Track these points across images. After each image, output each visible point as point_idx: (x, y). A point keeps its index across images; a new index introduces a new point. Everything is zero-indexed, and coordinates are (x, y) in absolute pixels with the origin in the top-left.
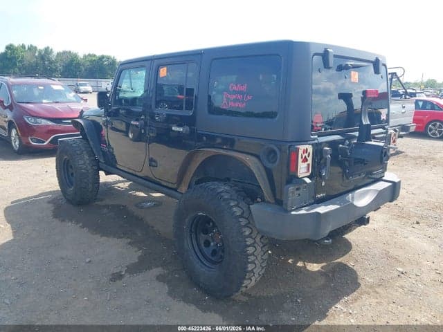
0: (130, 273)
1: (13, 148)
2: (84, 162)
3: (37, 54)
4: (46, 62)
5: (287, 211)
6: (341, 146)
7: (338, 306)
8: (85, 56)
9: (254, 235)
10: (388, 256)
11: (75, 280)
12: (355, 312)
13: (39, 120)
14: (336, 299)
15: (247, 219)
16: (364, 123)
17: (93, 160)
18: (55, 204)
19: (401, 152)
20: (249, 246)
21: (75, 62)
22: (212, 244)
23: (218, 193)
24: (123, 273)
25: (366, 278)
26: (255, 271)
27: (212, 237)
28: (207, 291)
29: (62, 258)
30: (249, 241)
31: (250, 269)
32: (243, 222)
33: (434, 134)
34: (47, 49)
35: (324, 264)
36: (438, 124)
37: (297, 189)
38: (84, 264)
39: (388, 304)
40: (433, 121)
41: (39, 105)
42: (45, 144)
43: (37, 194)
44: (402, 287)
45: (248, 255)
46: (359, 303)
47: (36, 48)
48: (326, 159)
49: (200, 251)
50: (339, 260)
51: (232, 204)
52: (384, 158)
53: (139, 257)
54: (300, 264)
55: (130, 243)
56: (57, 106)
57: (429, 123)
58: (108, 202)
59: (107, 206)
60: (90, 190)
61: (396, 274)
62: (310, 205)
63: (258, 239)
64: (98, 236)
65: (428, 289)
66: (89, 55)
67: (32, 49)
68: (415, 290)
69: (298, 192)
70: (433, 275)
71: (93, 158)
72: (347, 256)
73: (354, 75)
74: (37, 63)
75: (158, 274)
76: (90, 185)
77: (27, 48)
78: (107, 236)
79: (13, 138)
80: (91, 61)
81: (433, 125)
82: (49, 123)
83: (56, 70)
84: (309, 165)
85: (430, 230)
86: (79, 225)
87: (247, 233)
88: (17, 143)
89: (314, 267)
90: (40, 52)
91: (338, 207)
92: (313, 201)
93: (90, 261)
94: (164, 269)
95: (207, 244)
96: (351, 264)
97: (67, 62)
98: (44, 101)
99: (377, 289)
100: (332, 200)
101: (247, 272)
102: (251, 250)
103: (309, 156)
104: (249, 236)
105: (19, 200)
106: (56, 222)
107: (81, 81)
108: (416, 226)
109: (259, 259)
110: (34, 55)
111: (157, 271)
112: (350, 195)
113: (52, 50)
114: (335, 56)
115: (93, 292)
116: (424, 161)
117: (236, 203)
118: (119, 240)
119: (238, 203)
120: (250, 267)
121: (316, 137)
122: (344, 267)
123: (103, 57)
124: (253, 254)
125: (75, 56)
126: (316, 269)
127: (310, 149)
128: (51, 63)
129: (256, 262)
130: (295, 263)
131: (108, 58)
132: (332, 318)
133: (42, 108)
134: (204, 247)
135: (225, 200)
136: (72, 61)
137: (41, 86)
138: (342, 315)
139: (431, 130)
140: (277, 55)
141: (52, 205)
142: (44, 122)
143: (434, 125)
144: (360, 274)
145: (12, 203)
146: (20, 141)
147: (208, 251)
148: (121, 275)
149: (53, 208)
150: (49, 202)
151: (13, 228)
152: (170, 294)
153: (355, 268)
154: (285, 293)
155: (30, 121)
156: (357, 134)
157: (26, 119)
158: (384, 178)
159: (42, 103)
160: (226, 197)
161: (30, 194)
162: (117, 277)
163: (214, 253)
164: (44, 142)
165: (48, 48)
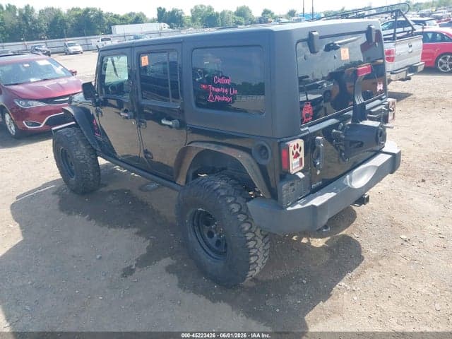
0: (140, 267)
1: (9, 133)
2: (80, 152)
3: (17, 14)
4: (29, 23)
5: (282, 208)
6: (334, 131)
7: (342, 283)
8: (68, 11)
9: (253, 230)
10: (392, 222)
11: (88, 279)
12: (358, 289)
13: (30, 102)
14: (340, 276)
15: (245, 214)
16: (358, 103)
17: (90, 149)
18: (59, 195)
19: (410, 95)
20: (249, 241)
21: (59, 19)
22: (215, 235)
23: (215, 190)
24: (134, 267)
25: (370, 249)
26: (257, 262)
27: (215, 229)
28: (215, 280)
29: (74, 256)
30: (250, 236)
31: (253, 261)
32: (242, 217)
33: (445, 68)
34: (27, 7)
35: (329, 238)
36: (449, 56)
37: (292, 185)
38: (95, 261)
39: (391, 276)
40: (443, 55)
41: (26, 85)
42: (41, 126)
43: (40, 185)
44: (405, 257)
45: (250, 249)
46: (362, 278)
47: (14, 7)
48: (319, 149)
49: (205, 242)
50: (344, 232)
51: (229, 201)
52: (380, 138)
53: (148, 248)
54: (304, 241)
55: (137, 233)
56: (46, 84)
57: (439, 57)
58: (112, 187)
59: (111, 192)
60: (91, 179)
61: (400, 241)
62: (306, 196)
63: (258, 233)
64: (105, 228)
65: (431, 256)
66: (73, 9)
67: (11, 8)
68: (418, 259)
69: (293, 187)
70: (436, 240)
71: (89, 147)
72: (351, 227)
73: (345, 51)
74: (20, 25)
75: (167, 265)
76: (91, 175)
77: (5, 9)
78: (115, 227)
79: (8, 123)
80: (77, 16)
81: (443, 59)
82: (41, 104)
83: (41, 31)
84: (301, 159)
85: (436, 187)
86: (86, 217)
87: (247, 229)
88: (13, 128)
89: (319, 243)
90: (20, 11)
91: (335, 194)
92: (309, 192)
93: (100, 258)
94: (172, 258)
95: (211, 234)
96: (355, 236)
97: (51, 20)
98: (32, 80)
99: (380, 262)
100: (327, 187)
101: (250, 264)
102: (251, 244)
103: (300, 150)
104: (250, 231)
105: (24, 194)
106: (63, 216)
107: (69, 41)
108: (422, 184)
109: (260, 250)
110: (15, 16)
111: (166, 261)
112: (348, 176)
113: (32, 8)
114: (321, 38)
115: (107, 291)
116: (433, 102)
117: (233, 199)
118: (127, 230)
119: (236, 199)
120: (253, 260)
121: (307, 128)
122: (348, 241)
123: (88, 10)
124: (254, 248)
125: (59, 12)
126: (321, 245)
127: (301, 143)
128: (34, 22)
129: (258, 254)
130: (300, 239)
131: (94, 10)
132: (336, 297)
133: (32, 89)
134: (208, 238)
135: (222, 197)
136: (56, 18)
137: (26, 63)
138: (346, 293)
139: (441, 64)
140: (259, 46)
141: (57, 196)
142: (35, 104)
143: (445, 59)
144: (364, 245)
145: (18, 197)
146: (15, 125)
147: (212, 242)
148: (133, 270)
149: (59, 200)
150: (54, 194)
151: (22, 228)
152: (180, 286)
153: (359, 240)
154: (291, 273)
155: (21, 104)
156: (351, 113)
157: (17, 103)
158: (384, 150)
159: (30, 82)
160: (223, 194)
161: (33, 186)
162: (128, 272)
163: (218, 243)
164: (40, 125)
165: (28, 5)
